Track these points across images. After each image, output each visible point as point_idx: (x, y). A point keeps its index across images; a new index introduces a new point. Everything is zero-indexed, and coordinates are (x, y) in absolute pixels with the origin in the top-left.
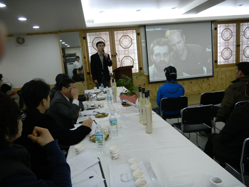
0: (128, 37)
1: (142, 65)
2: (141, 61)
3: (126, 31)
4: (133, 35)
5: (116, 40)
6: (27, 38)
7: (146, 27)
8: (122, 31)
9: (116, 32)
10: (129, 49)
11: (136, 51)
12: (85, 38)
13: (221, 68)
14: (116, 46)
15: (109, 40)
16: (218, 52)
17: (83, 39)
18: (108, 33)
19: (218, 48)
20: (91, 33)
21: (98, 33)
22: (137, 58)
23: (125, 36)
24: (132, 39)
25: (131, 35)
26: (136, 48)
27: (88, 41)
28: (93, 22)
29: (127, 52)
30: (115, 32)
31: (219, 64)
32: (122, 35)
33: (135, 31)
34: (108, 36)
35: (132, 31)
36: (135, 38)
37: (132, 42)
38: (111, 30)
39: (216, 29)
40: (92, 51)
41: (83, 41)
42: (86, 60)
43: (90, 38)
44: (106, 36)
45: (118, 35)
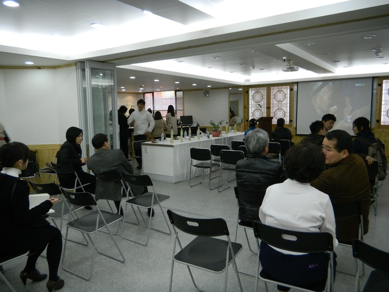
0: (282, 92)
1: (292, 118)
2: (292, 114)
3: (281, 87)
4: (287, 90)
5: (271, 94)
7: (299, 84)
8: (277, 87)
10: (282, 102)
11: (288, 105)
12: (248, 92)
13: (384, 130)
15: (266, 94)
16: (382, 110)
18: (266, 88)
19: (383, 106)
20: (252, 89)
21: (258, 88)
22: (288, 111)
23: (279, 91)
24: (285, 94)
25: (285, 90)
26: (289, 102)
27: (250, 95)
28: (249, 81)
29: (280, 105)
30: (272, 88)
31: (382, 124)
32: (277, 90)
33: (289, 87)
34: (266, 91)
35: (286, 87)
36: (289, 93)
37: (285, 97)
38: (269, 86)
39: (380, 85)
40: (251, 102)
41: (246, 94)
42: (246, 110)
43: (251, 92)
44: (264, 91)
45: (274, 90)
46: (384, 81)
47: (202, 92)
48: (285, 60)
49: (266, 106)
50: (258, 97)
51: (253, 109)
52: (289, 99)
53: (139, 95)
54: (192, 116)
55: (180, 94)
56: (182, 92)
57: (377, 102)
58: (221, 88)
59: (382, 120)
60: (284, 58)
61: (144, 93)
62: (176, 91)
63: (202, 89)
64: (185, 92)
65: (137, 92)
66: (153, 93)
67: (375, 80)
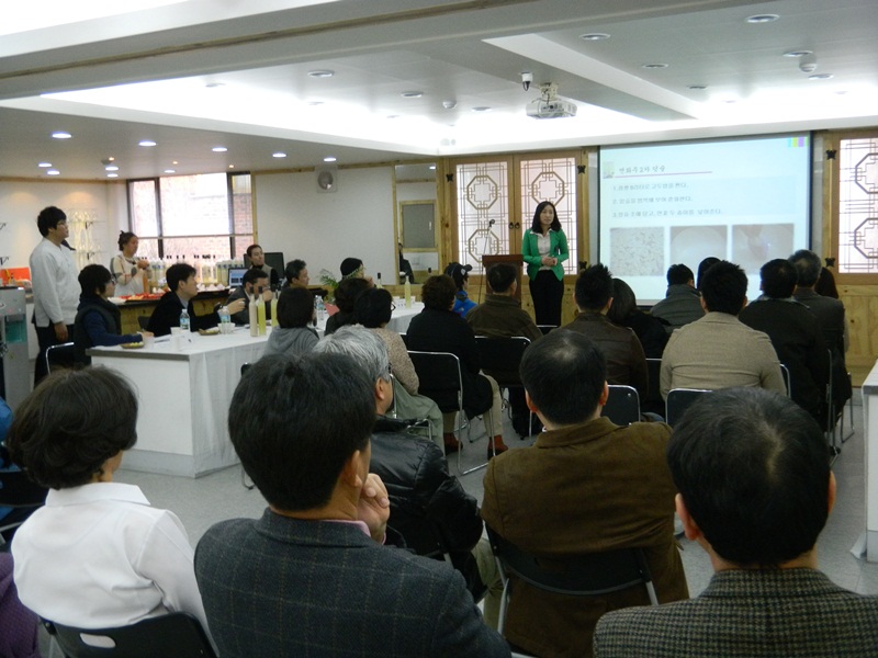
0: (555, 177)
1: (585, 255)
2: (585, 243)
3: (550, 161)
4: (568, 171)
5: (523, 183)
6: (340, 175)
7: (602, 151)
8: (540, 161)
9: (526, 162)
11: (574, 216)
12: (451, 178)
13: (848, 287)
14: (523, 199)
15: (506, 184)
16: (842, 229)
17: (446, 179)
18: (505, 164)
19: (842, 218)
20: (465, 166)
21: (481, 165)
22: (575, 236)
23: (546, 173)
24: (563, 183)
25: (562, 171)
26: (574, 208)
27: (459, 186)
30: (523, 163)
31: (842, 270)
32: (540, 171)
33: (572, 160)
34: (506, 172)
35: (565, 160)
36: (574, 180)
37: (563, 190)
38: (514, 158)
39: (833, 154)
40: (464, 209)
41: (447, 184)
42: (448, 232)
43: (463, 176)
44: (499, 173)
45: (530, 171)
46: (844, 143)
47: (313, 177)
48: (528, 83)
49: (506, 219)
50: (482, 192)
51: (470, 230)
52: (574, 197)
53: (110, 186)
54: (281, 254)
55: (245, 182)
56: (248, 177)
57: (825, 205)
58: (371, 165)
59: (841, 260)
60: (526, 77)
61: (128, 182)
62: (230, 175)
63: (312, 169)
64: (258, 177)
65: (101, 177)
66: (157, 180)
67: (819, 142)
